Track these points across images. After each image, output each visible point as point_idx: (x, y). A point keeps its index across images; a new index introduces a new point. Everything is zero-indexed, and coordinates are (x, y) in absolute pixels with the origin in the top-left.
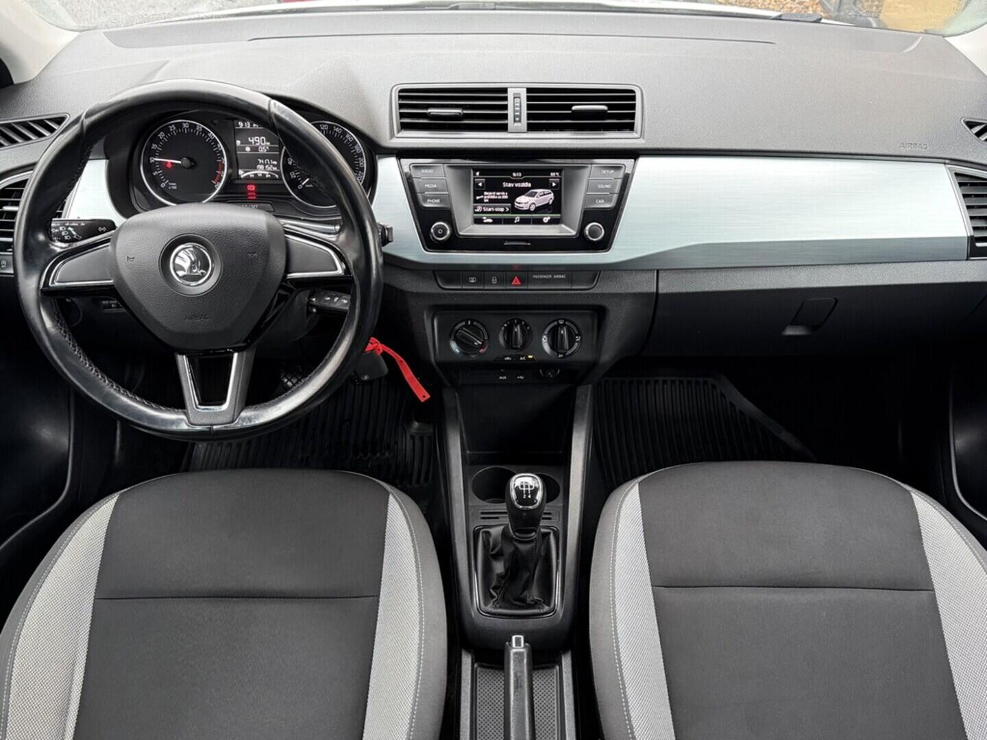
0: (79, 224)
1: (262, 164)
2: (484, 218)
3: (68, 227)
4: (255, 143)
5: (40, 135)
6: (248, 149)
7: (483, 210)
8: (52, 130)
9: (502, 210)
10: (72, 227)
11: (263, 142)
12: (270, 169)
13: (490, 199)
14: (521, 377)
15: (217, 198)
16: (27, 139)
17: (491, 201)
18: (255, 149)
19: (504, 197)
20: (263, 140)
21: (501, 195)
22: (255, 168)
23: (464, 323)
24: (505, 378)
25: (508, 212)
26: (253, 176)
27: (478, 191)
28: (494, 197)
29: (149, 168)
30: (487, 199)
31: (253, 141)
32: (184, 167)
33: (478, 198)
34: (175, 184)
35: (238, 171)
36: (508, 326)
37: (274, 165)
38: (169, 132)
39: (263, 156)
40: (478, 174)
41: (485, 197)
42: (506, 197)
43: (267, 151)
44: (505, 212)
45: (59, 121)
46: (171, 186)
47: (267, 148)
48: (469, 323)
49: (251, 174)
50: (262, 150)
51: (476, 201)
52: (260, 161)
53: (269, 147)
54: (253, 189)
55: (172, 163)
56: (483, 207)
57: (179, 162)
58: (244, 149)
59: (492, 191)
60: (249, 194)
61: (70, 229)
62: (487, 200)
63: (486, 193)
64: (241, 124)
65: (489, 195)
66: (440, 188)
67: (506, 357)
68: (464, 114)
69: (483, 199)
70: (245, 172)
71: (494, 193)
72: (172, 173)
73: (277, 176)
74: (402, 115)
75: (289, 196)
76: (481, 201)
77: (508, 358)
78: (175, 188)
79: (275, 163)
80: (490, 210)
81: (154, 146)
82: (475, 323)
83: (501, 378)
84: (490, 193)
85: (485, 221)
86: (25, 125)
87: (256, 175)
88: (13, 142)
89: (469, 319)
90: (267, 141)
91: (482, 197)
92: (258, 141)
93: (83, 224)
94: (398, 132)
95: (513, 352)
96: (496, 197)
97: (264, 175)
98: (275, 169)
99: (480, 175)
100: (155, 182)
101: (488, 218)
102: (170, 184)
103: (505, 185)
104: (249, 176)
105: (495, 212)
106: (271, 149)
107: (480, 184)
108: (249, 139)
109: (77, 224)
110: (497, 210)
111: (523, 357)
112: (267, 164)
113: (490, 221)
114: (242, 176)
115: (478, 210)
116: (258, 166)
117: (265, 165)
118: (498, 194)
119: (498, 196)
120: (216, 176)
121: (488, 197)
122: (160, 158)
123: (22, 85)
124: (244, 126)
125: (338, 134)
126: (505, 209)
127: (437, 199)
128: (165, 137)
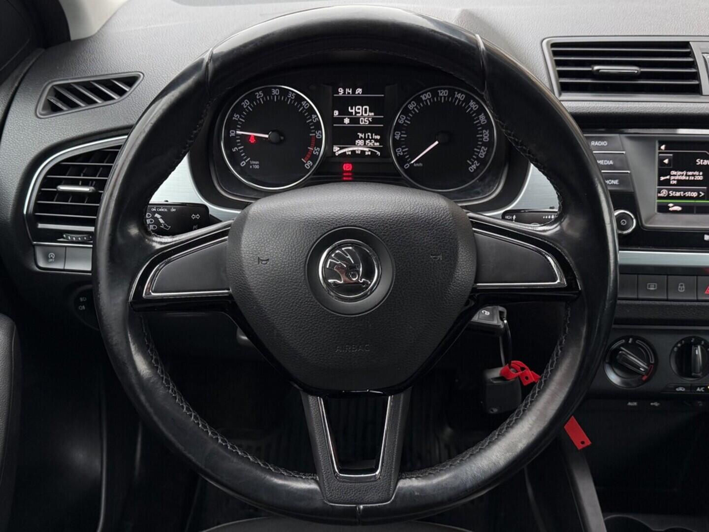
0: (169, 210)
1: (361, 138)
2: (671, 205)
3: (154, 213)
4: (356, 113)
5: (106, 98)
6: (347, 121)
7: (669, 194)
8: (121, 92)
9: (695, 194)
10: (159, 213)
11: (366, 113)
12: (371, 144)
13: (678, 181)
14: (656, 404)
15: (312, 179)
16: (90, 102)
17: (680, 183)
18: (355, 120)
19: (697, 178)
20: (366, 109)
21: (693, 175)
22: (354, 144)
23: (624, 341)
24: (635, 404)
25: (703, 198)
26: (350, 153)
27: (664, 170)
28: (684, 178)
29: (230, 142)
30: (674, 180)
31: (353, 111)
32: (272, 143)
33: (662, 178)
34: (257, 162)
35: (333, 147)
36: (682, 346)
37: (376, 140)
38: (256, 99)
39: (364, 130)
40: (663, 147)
41: (672, 178)
42: (701, 178)
43: (370, 123)
44: (698, 198)
45: (131, 81)
46: (252, 165)
47: (370, 119)
48: (630, 341)
49: (348, 150)
50: (364, 122)
51: (661, 183)
52: (360, 135)
53: (373, 119)
54: (350, 169)
55: (255, 137)
56: (669, 190)
57: (267, 136)
58: (341, 121)
59: (682, 171)
60: (345, 174)
61: (157, 215)
62: (675, 182)
63: (673, 173)
64: (341, 91)
65: (677, 175)
66: (618, 165)
67: (678, 387)
68: (642, 72)
69: (669, 180)
70: (341, 148)
71: (685, 173)
72: (256, 149)
73: (379, 153)
74: (561, 74)
75: (400, 177)
76: (667, 183)
77: (681, 389)
78: (257, 167)
79: (378, 137)
80: (678, 194)
81: (236, 117)
82: (637, 342)
83: (630, 404)
84: (679, 173)
85: (671, 209)
86: (88, 86)
87: (353, 152)
88: (73, 105)
89: (631, 337)
90: (370, 111)
91: (668, 177)
92: (360, 111)
93: (173, 210)
94: (560, 95)
95: (688, 381)
96: (687, 178)
97: (363, 152)
98: (377, 144)
99: (666, 149)
100: (235, 159)
101: (675, 205)
102: (252, 162)
103: (700, 162)
104: (345, 153)
105: (685, 198)
106: (374, 121)
107: (666, 161)
108: (350, 108)
109: (166, 210)
110: (688, 194)
111: (700, 387)
112: (368, 138)
113: (678, 208)
114: (337, 154)
115: (661, 195)
116: (357, 141)
117: (365, 139)
118: (690, 173)
119: (689, 176)
120: (307, 153)
121: (677, 178)
122: (241, 131)
123: (82, 41)
124: (344, 93)
125: (460, 100)
126: (699, 194)
127: (614, 179)
128: (250, 105)
